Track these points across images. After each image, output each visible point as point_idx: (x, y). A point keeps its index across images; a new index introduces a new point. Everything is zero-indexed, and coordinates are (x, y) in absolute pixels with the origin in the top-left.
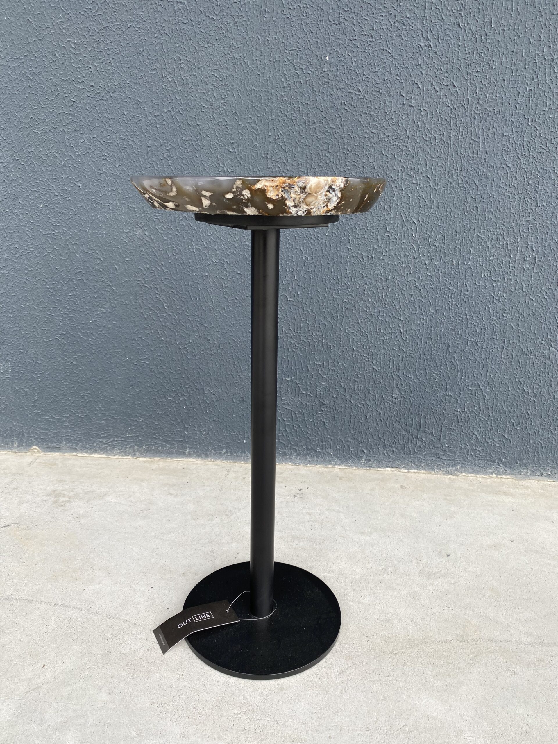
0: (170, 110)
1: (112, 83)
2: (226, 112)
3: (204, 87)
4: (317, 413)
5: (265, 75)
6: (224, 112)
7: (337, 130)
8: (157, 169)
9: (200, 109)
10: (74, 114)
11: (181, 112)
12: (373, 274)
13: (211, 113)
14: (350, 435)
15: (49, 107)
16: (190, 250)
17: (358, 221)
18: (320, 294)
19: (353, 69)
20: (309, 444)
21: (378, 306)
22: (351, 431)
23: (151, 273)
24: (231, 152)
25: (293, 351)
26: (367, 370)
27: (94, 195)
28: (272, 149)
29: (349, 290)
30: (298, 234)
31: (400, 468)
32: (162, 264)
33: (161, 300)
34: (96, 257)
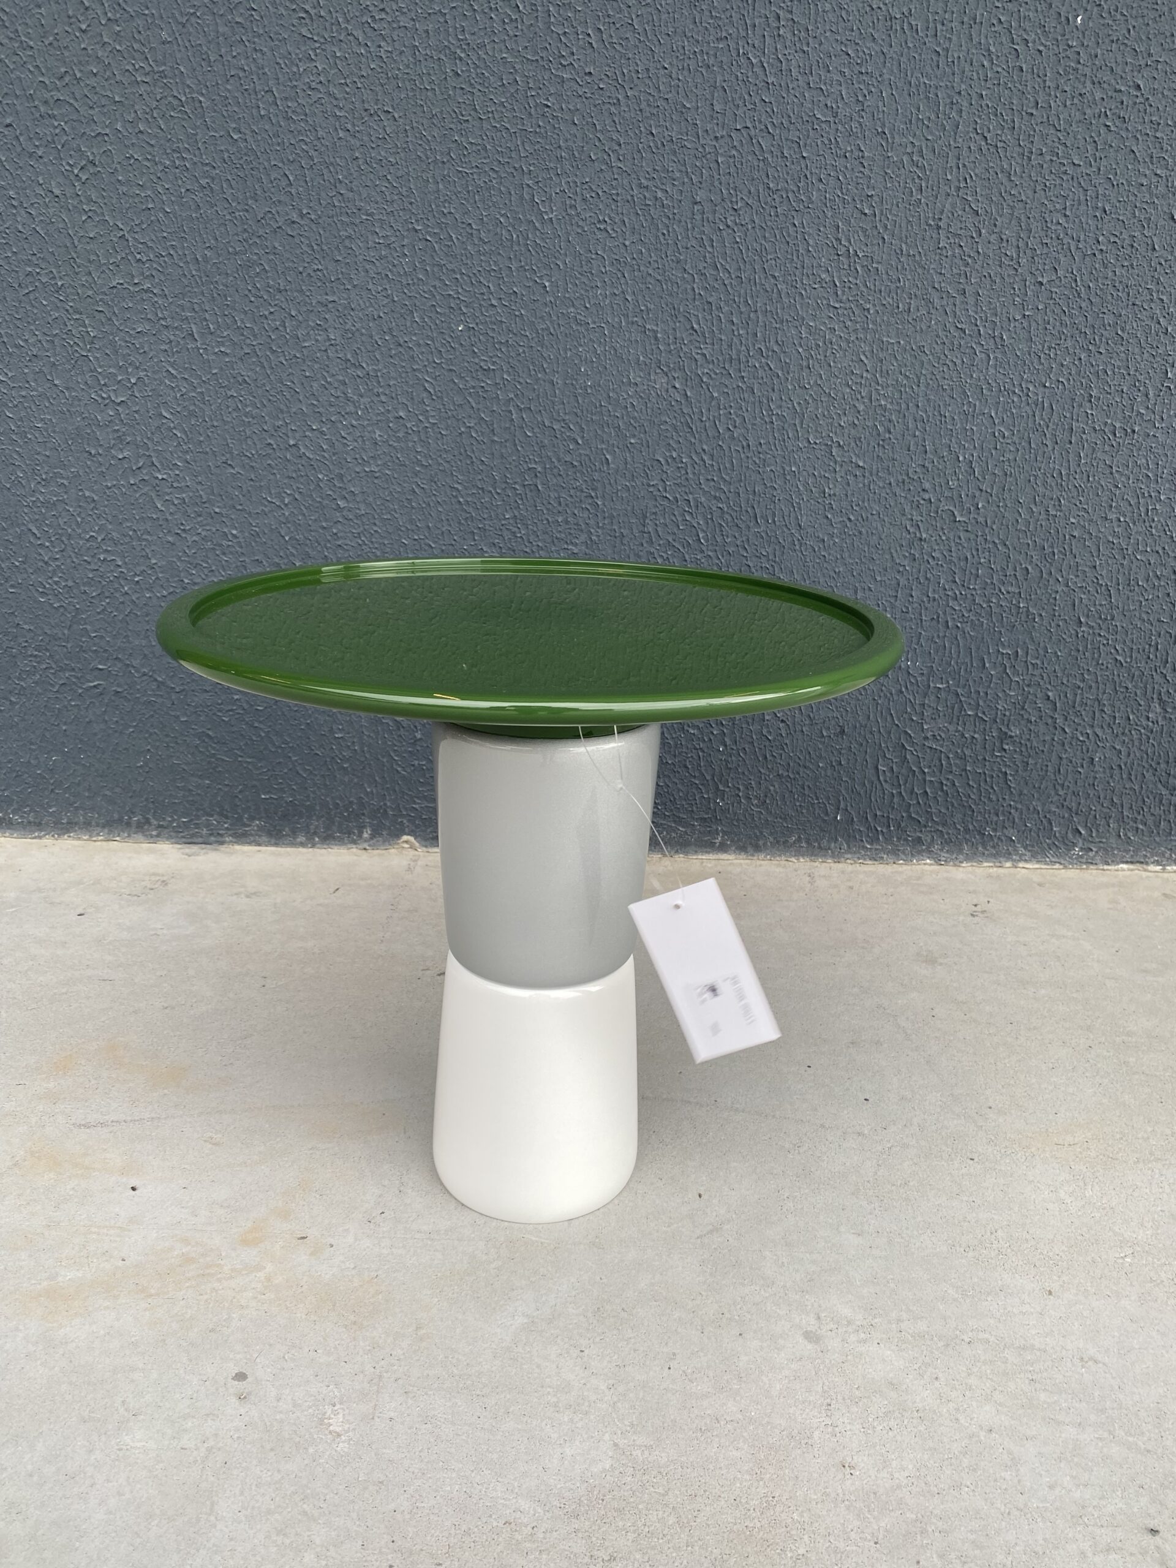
0: (749, 125)
1: (631, 68)
2: (863, 131)
3: (823, 78)
4: (993, 755)
5: (950, 54)
6: (859, 131)
7: (1086, 168)
8: (710, 249)
9: (811, 124)
10: (546, 132)
11: (771, 131)
12: (1133, 467)
13: (832, 132)
14: (1056, 798)
15: (494, 118)
16: (762, 419)
17: (1111, 358)
18: (1022, 507)
19: (1129, 44)
20: (969, 819)
21: (1136, 533)
22: (1058, 790)
23: (678, 468)
24: (865, 214)
25: (957, 626)
26: (1103, 664)
27: (573, 306)
28: (950, 209)
29: (1081, 499)
30: (989, 384)
31: (1147, 864)
32: (704, 450)
33: (696, 525)
34: (568, 437)
